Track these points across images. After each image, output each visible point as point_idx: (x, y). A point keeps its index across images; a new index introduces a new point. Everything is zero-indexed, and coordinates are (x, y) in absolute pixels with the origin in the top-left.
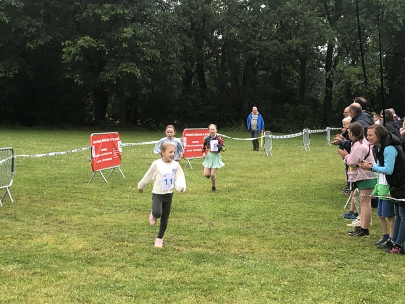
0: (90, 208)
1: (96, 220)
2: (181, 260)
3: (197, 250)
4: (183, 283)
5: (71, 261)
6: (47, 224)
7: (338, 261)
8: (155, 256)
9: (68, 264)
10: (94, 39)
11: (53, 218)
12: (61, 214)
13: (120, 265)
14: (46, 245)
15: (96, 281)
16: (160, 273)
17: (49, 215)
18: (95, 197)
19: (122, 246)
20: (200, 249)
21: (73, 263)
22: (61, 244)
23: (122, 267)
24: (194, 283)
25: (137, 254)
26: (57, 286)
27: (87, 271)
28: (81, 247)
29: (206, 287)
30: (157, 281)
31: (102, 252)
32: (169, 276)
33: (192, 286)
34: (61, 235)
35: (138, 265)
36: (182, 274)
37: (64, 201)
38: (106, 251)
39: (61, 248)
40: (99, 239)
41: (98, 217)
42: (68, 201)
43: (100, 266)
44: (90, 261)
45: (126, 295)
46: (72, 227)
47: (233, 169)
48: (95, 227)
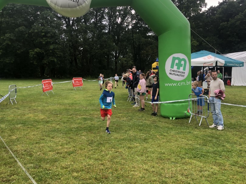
0: (44, 104)
1: (47, 108)
2: (79, 120)
3: (83, 116)
4: (81, 128)
5: (40, 122)
6: (30, 110)
7: (130, 118)
8: (69, 119)
9: (39, 124)
10: (40, 49)
11: (32, 108)
12: (34, 107)
13: (58, 123)
14: (31, 117)
15: (51, 129)
16: (72, 125)
17: (30, 107)
18: (45, 101)
19: (57, 116)
20: (84, 116)
21: (41, 123)
22: (36, 117)
23: (59, 124)
24: (84, 128)
25: (63, 119)
26: (37, 131)
27: (47, 126)
28: (43, 117)
29: (89, 129)
30: (72, 128)
31: (51, 119)
32: (76, 126)
33: (84, 129)
34: (36, 114)
35: (64, 123)
36: (80, 125)
37: (35, 102)
38: (52, 118)
39: (36, 118)
40: (49, 115)
41: (47, 107)
42: (36, 102)
43: (51, 124)
44: (47, 122)
45: (62, 133)
46: (39, 111)
47: (90, 90)
48: (47, 111)
